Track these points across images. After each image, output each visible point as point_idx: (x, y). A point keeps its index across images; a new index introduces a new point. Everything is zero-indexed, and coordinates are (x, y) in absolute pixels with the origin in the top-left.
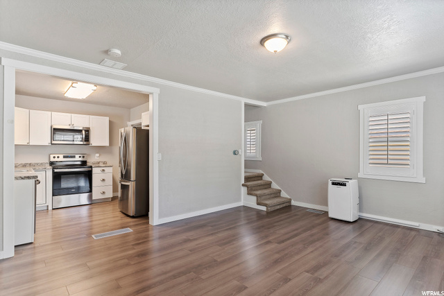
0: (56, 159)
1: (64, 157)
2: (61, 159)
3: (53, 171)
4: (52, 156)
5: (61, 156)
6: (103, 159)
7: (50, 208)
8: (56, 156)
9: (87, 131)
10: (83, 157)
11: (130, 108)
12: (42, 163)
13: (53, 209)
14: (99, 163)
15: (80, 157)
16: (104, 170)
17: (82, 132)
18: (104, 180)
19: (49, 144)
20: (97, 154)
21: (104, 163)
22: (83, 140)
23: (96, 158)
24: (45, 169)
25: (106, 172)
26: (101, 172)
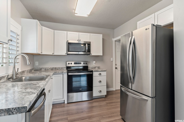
0: (70, 65)
1: (75, 63)
2: (73, 65)
3: (68, 74)
4: (68, 63)
5: (73, 63)
6: (98, 65)
7: (66, 102)
8: (70, 62)
9: (89, 44)
10: (86, 63)
11: (114, 29)
12: (62, 68)
13: (68, 103)
14: (95, 68)
15: (84, 63)
16: (100, 74)
17: (86, 45)
18: (100, 82)
19: (66, 54)
20: (94, 61)
21: (98, 68)
22: (87, 51)
23: (93, 64)
24: (63, 72)
25: (102, 75)
26: (99, 75)
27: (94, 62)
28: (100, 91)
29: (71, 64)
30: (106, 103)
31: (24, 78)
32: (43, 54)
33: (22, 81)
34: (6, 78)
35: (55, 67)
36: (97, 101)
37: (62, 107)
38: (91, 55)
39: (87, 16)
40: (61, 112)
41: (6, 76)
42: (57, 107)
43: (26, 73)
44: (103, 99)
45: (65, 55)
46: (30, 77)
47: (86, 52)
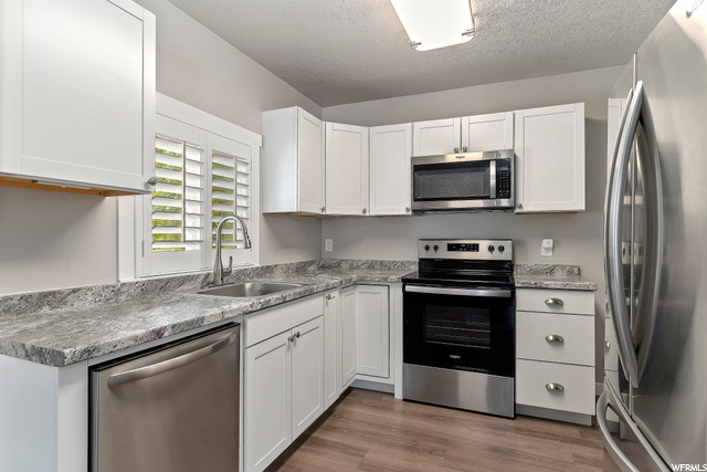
0: (431, 254)
1: (451, 248)
2: (443, 253)
3: (404, 288)
4: (422, 244)
6: (569, 257)
8: (431, 244)
9: (506, 162)
10: (501, 248)
12: (403, 263)
13: (404, 400)
14: (551, 270)
15: (491, 249)
16: (557, 303)
17: (489, 166)
18: (557, 341)
19: (408, 210)
20: (545, 241)
21: (570, 273)
22: (493, 195)
23: (543, 253)
24: (385, 279)
25: (566, 309)
26: (547, 309)
27: (547, 243)
28: (558, 390)
29: (436, 248)
30: (574, 456)
31: (248, 285)
32: (328, 212)
33: (243, 295)
34: (200, 280)
35: (380, 259)
36: (532, 433)
37: (376, 407)
38: (517, 210)
39: (467, 39)
40: (364, 422)
41: (202, 277)
42: (365, 401)
43: (278, 272)
44: (575, 432)
45: (404, 213)
46: (266, 285)
47: (488, 198)
